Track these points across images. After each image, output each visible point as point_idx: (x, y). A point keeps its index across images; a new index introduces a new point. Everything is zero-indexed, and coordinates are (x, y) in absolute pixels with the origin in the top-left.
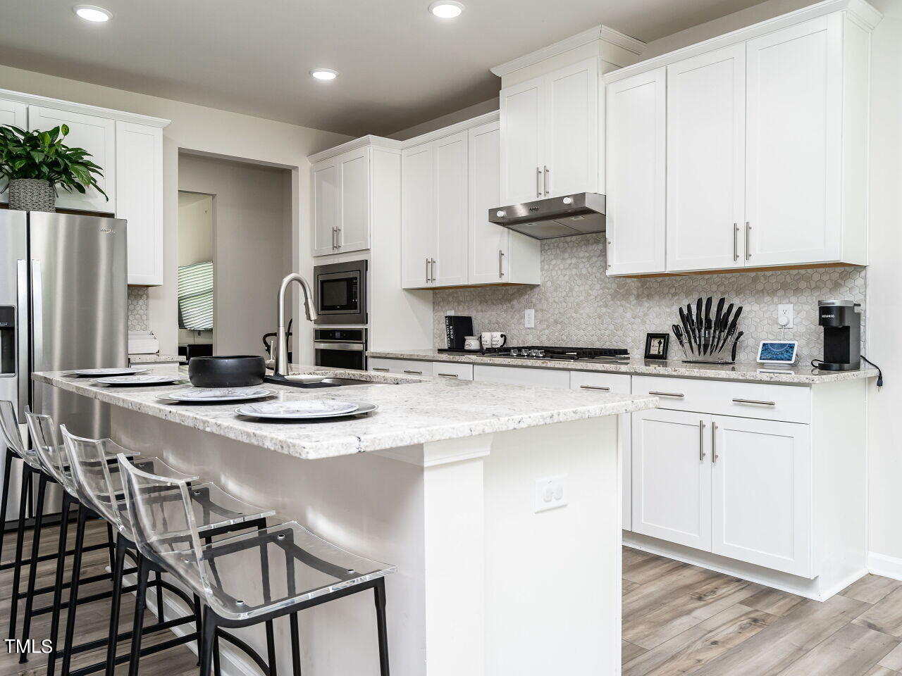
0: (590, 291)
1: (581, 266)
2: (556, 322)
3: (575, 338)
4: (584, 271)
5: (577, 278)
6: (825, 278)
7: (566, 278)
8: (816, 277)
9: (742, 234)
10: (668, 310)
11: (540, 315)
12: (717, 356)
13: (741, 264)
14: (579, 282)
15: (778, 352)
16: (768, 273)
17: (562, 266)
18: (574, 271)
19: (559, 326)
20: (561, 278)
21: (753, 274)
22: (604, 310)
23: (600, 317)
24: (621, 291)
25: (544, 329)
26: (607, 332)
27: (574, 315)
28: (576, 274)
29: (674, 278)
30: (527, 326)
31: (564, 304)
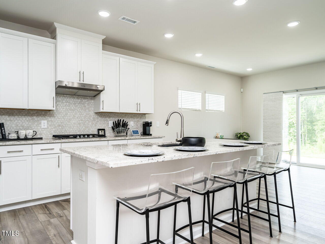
0: (75, 115)
1: (71, 106)
2: (59, 126)
3: (68, 131)
4: (72, 108)
5: (69, 110)
6: (139, 116)
7: (64, 110)
8: (137, 116)
9: (138, 105)
10: (103, 122)
11: (50, 123)
12: (122, 134)
13: (139, 112)
14: (70, 112)
15: (136, 132)
16: (128, 114)
17: (62, 105)
18: (68, 108)
19: (60, 127)
20: (61, 109)
21: (125, 114)
22: (81, 122)
23: (79, 124)
24: (88, 116)
25: (52, 129)
26: (82, 129)
27: (68, 123)
28: (69, 109)
29: (105, 113)
30: (42, 127)
31: (63, 119)
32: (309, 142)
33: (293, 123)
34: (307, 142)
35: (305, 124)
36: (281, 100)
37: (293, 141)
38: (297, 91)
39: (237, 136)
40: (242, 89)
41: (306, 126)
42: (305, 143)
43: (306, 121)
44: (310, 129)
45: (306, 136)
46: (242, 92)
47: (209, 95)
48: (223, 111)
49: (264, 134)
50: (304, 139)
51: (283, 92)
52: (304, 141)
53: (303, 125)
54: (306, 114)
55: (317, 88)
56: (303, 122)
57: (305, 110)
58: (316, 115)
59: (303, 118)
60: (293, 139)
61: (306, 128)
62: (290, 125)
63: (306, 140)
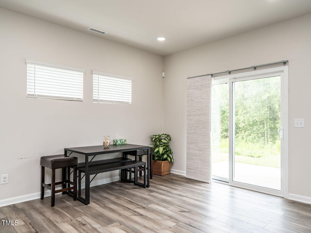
32: (271, 140)
33: (257, 121)
34: (270, 140)
35: (268, 122)
36: (208, 86)
37: (256, 139)
38: (230, 73)
39: (152, 140)
40: (163, 73)
41: (269, 124)
42: (267, 141)
43: (269, 119)
44: (272, 127)
45: (269, 134)
46: (163, 77)
47: (100, 76)
48: (130, 103)
49: (188, 137)
50: (267, 137)
51: (212, 75)
52: (267, 139)
53: (266, 124)
54: (268, 112)
55: (255, 68)
56: (266, 120)
57: (268, 109)
58: (278, 113)
59: (266, 116)
60: (256, 137)
61: (269, 125)
62: (253, 123)
63: (269, 138)
